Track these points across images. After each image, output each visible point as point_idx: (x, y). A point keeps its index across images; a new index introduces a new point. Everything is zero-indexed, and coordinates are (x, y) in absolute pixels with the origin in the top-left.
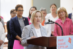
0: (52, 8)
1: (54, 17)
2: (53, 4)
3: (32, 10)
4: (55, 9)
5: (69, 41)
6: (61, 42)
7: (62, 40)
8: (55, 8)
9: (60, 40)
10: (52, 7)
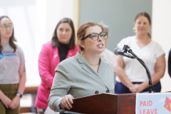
0: (139, 23)
1: (139, 46)
2: (142, 14)
3: (61, 30)
4: (146, 26)
5: (165, 106)
6: (147, 108)
7: (150, 103)
8: (145, 23)
9: (143, 103)
10: (138, 21)
